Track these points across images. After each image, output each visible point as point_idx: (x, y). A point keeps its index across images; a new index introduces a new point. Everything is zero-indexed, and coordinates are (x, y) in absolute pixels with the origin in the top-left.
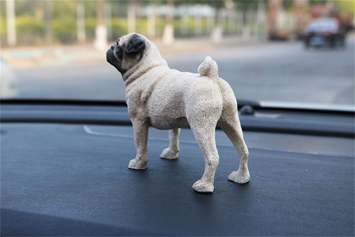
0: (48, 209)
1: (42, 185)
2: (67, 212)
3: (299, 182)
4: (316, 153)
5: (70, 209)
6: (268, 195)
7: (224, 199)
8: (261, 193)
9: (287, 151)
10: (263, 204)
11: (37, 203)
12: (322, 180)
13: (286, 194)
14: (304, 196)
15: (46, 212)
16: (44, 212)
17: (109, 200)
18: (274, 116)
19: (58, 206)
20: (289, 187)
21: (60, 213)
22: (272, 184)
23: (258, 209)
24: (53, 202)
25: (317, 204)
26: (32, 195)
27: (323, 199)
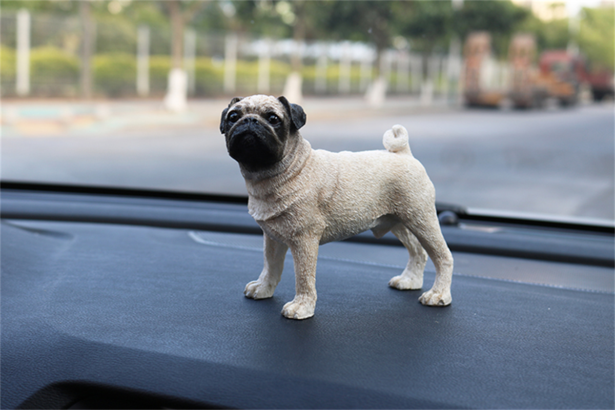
0: (167, 346)
1: (150, 312)
2: (197, 351)
3: (539, 325)
4: (561, 287)
5: (200, 347)
6: (494, 340)
8: (484, 337)
9: (515, 281)
10: (487, 352)
11: (149, 337)
12: (573, 323)
13: (521, 340)
14: (548, 344)
15: (165, 350)
16: (163, 350)
17: (256, 337)
18: (490, 230)
19: (181, 343)
20: (525, 331)
21: (188, 352)
22: (498, 325)
23: (480, 359)
24: (172, 336)
25: (568, 355)
26: (139, 327)
27: (576, 348)
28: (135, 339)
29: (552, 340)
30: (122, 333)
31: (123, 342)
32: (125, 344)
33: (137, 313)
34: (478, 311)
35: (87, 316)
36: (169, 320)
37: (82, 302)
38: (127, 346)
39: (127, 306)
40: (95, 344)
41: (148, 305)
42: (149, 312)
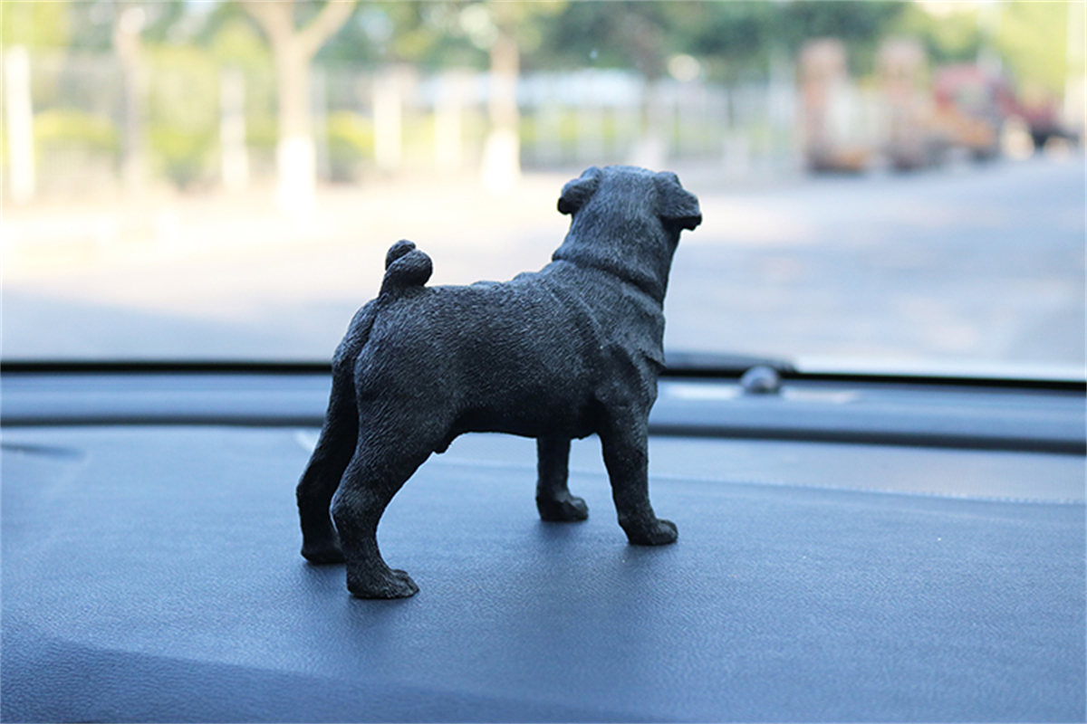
0: (241, 651)
1: (214, 588)
2: (294, 656)
3: (919, 571)
4: (964, 495)
5: (301, 648)
6: (837, 604)
7: (718, 615)
8: (819, 600)
9: (880, 490)
10: (824, 627)
11: (209, 636)
12: (981, 564)
13: (887, 601)
14: (935, 606)
15: (238, 658)
16: (233, 658)
18: (839, 398)
19: (268, 643)
20: (895, 583)
21: (278, 660)
22: (846, 576)
23: (812, 641)
24: (252, 632)
25: (971, 624)
26: (193, 616)
27: (987, 611)
28: (184, 640)
29: (944, 597)
30: (161, 630)
31: (162, 648)
32: (166, 651)
33: (189, 592)
34: (810, 550)
35: (98, 601)
36: (248, 602)
37: (90, 577)
38: (169, 655)
39: (172, 579)
40: (110, 654)
41: (211, 575)
42: (211, 589)
